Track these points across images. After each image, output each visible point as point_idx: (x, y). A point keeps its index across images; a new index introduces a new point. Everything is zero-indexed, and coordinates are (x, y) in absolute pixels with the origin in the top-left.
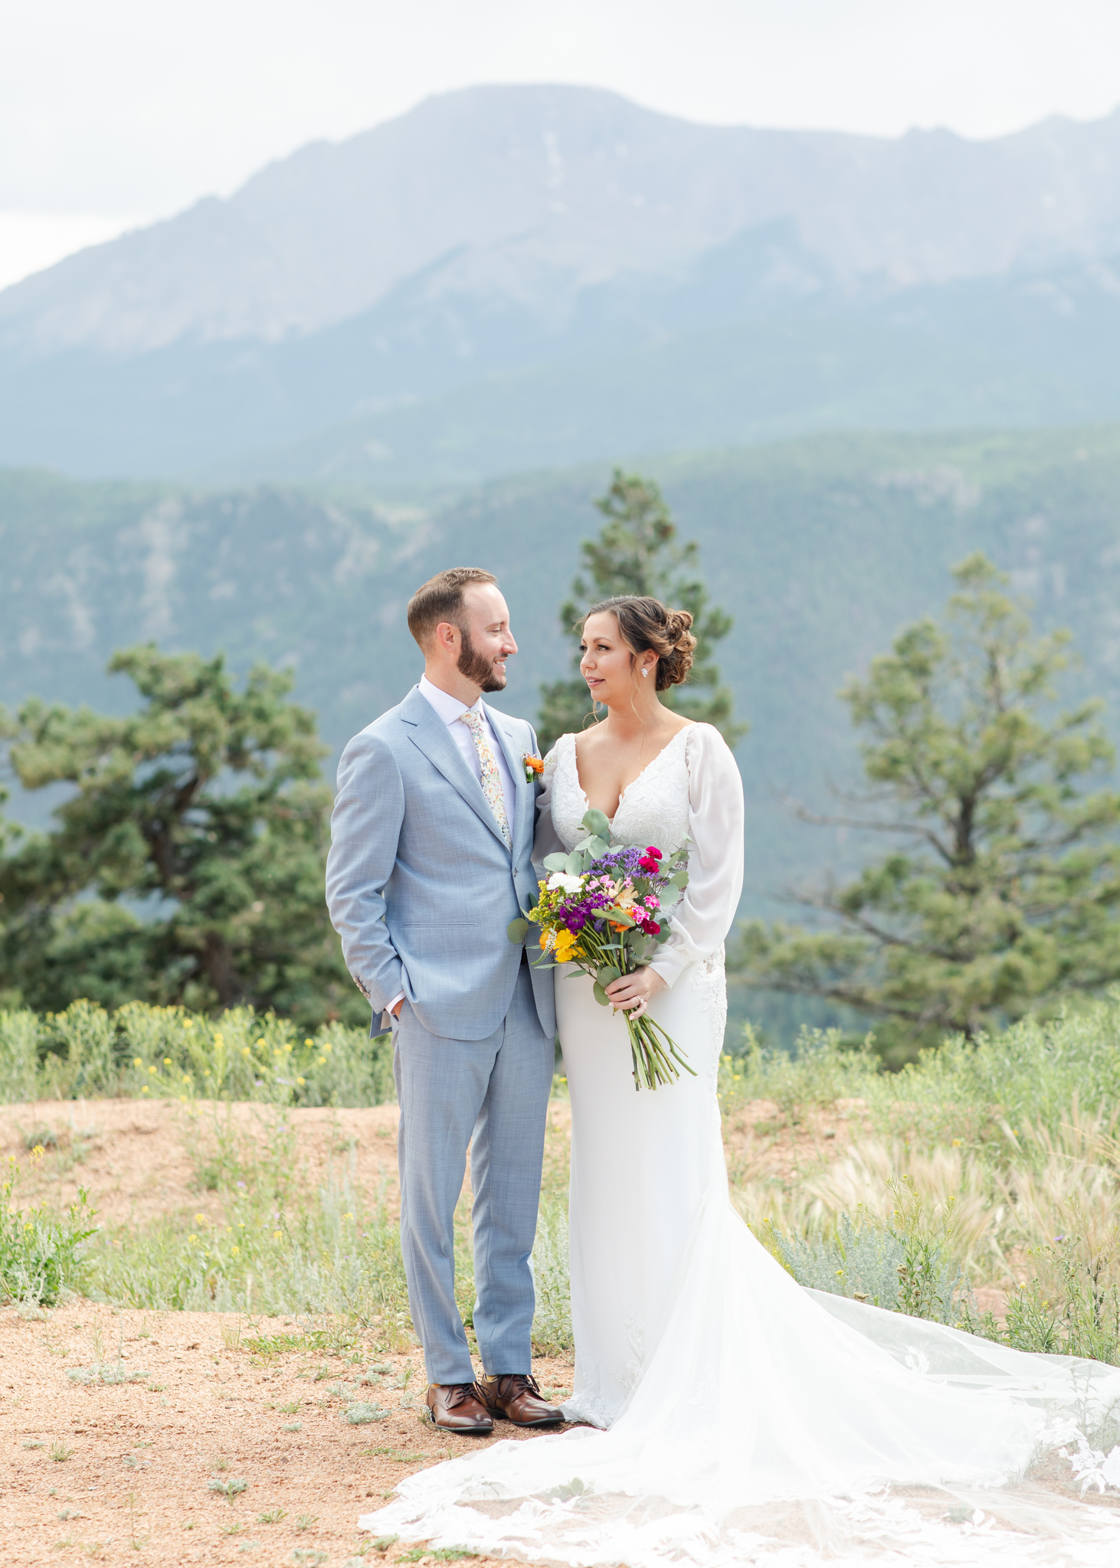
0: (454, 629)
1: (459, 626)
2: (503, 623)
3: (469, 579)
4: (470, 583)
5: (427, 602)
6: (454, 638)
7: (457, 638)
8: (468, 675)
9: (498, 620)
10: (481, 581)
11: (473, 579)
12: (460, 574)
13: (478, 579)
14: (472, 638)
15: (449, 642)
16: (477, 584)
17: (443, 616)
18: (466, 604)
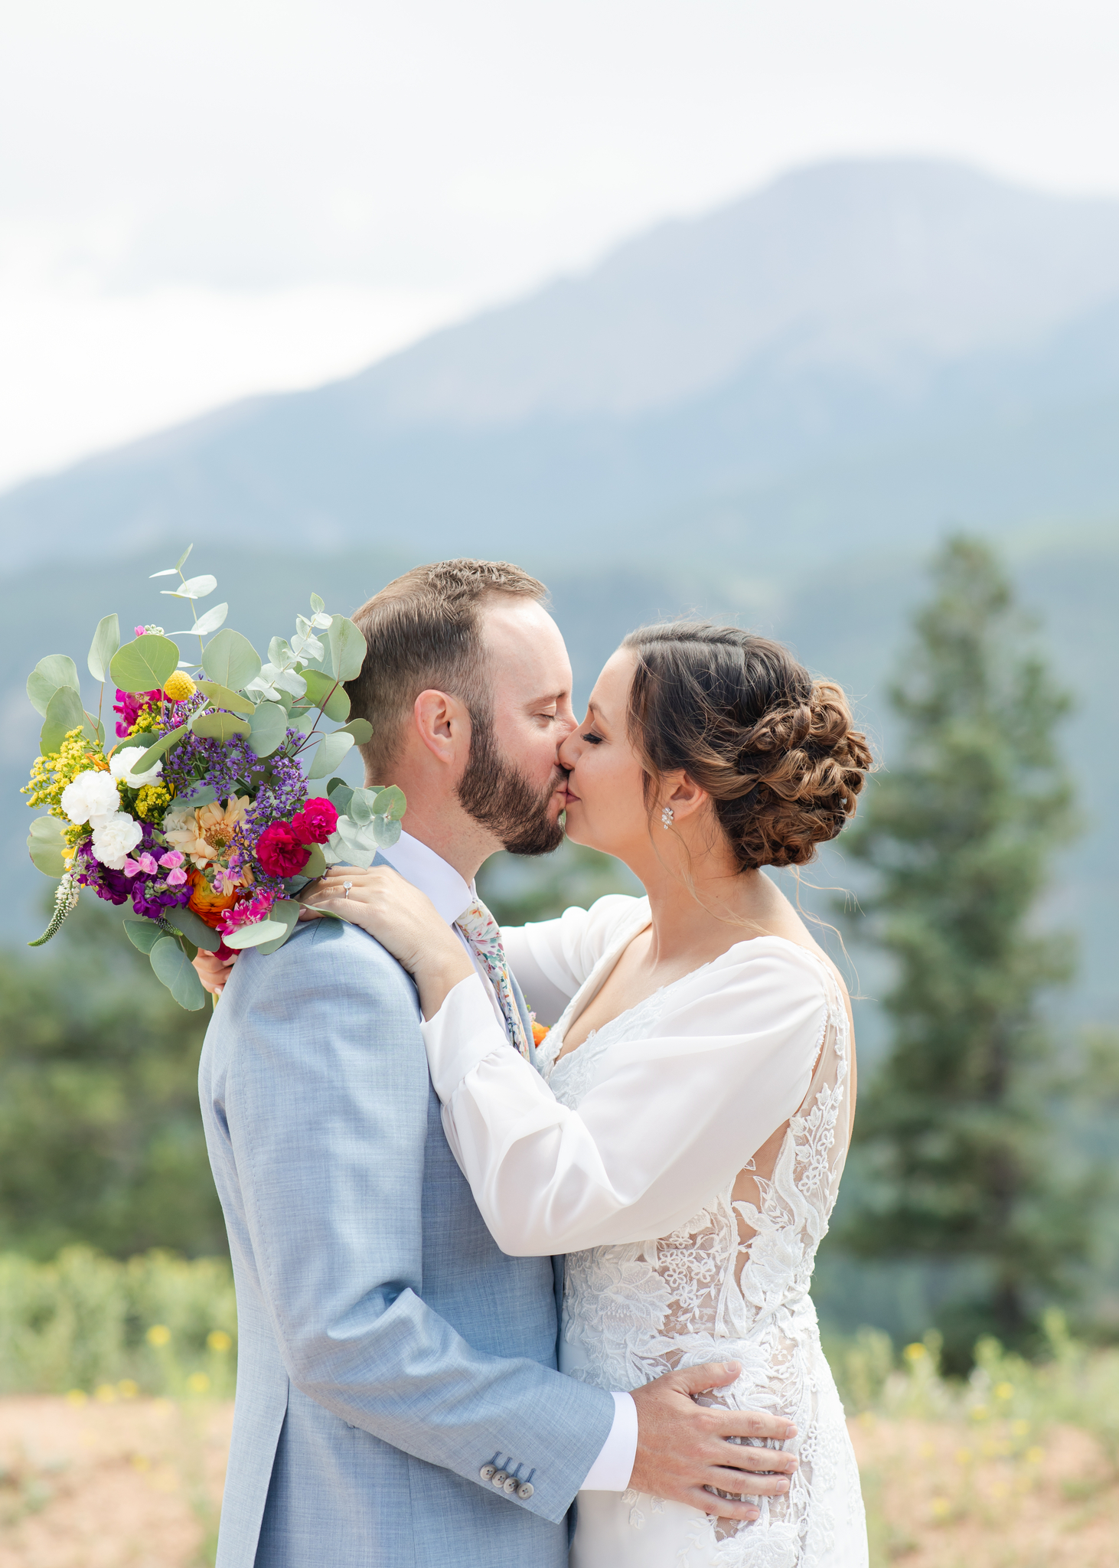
0: (455, 706)
1: (466, 698)
2: (562, 696)
3: (491, 586)
4: (491, 595)
5: (391, 637)
6: (454, 727)
7: (461, 728)
8: (481, 817)
9: (554, 688)
10: (514, 593)
11: (498, 588)
12: (467, 573)
13: (511, 587)
14: (498, 731)
15: (441, 737)
16: (505, 600)
17: (430, 673)
18: (486, 645)
